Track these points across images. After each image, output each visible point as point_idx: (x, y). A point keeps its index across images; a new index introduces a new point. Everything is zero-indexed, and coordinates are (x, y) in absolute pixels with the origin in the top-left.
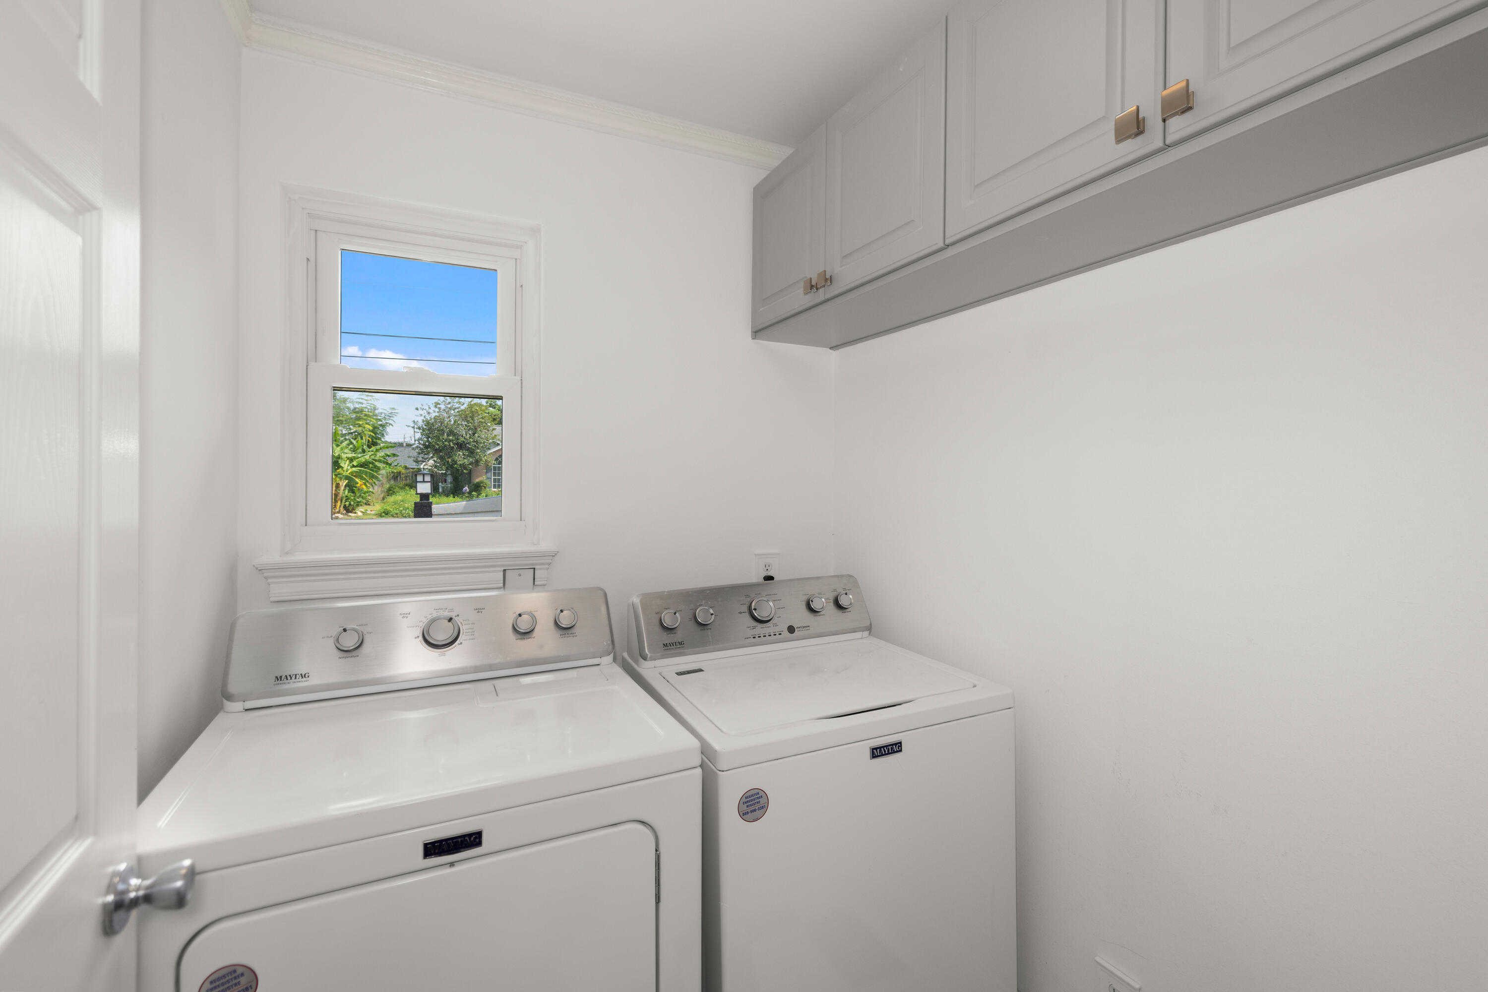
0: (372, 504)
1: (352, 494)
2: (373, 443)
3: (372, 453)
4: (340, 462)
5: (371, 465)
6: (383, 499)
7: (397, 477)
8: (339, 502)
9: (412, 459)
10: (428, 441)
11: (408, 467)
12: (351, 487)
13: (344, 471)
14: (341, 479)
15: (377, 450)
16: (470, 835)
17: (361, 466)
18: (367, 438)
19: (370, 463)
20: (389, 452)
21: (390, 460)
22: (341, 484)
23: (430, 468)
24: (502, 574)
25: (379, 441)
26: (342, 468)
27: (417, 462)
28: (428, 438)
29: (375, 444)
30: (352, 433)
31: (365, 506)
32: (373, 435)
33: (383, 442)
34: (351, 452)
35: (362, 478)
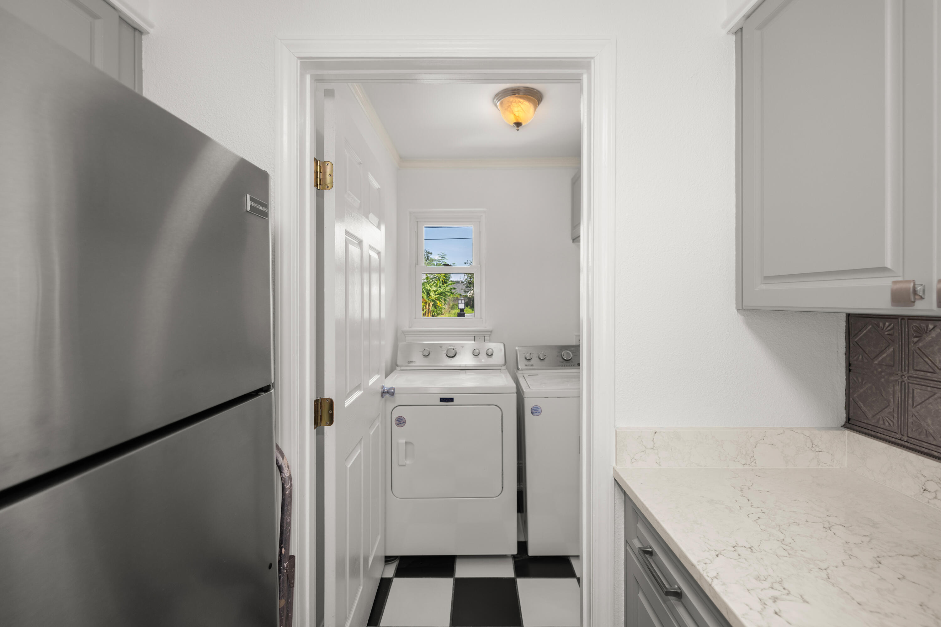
0: (444, 314)
1: (435, 309)
2: (444, 282)
3: (444, 287)
4: (430, 293)
5: (444, 294)
6: (450, 312)
7: (456, 300)
8: (430, 313)
9: (463, 290)
10: (470, 280)
11: (461, 294)
12: (435, 305)
13: (432, 297)
14: (430, 301)
15: (447, 286)
16: (451, 399)
17: (440, 294)
18: (442, 280)
19: (443, 293)
20: (452, 287)
21: (453, 291)
22: (430, 304)
23: (472, 295)
24: (473, 337)
25: (447, 281)
26: (431, 296)
27: (465, 292)
28: (470, 279)
29: (446, 283)
30: (435, 278)
31: (441, 315)
32: (445, 278)
33: (450, 281)
34: (435, 287)
35: (440, 301)
